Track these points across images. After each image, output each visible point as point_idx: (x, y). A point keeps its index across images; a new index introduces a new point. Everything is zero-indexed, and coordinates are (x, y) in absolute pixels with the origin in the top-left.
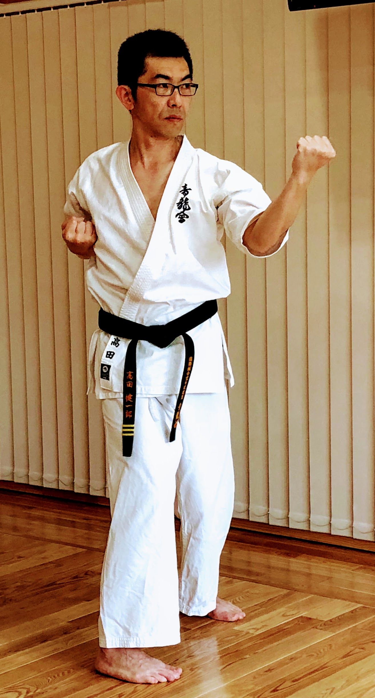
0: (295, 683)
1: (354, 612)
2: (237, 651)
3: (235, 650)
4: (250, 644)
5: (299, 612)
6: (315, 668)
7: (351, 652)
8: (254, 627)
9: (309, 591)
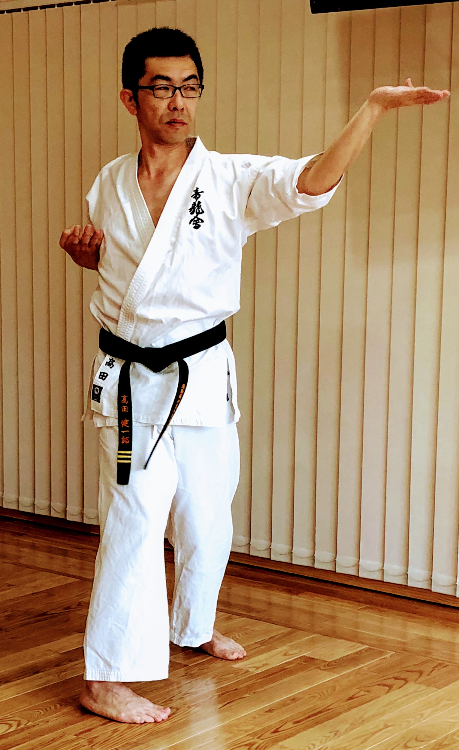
0: (296, 725)
1: (359, 653)
2: (236, 689)
3: (235, 688)
4: (250, 682)
5: (301, 651)
6: (318, 710)
7: (355, 694)
8: (253, 665)
9: (311, 630)
